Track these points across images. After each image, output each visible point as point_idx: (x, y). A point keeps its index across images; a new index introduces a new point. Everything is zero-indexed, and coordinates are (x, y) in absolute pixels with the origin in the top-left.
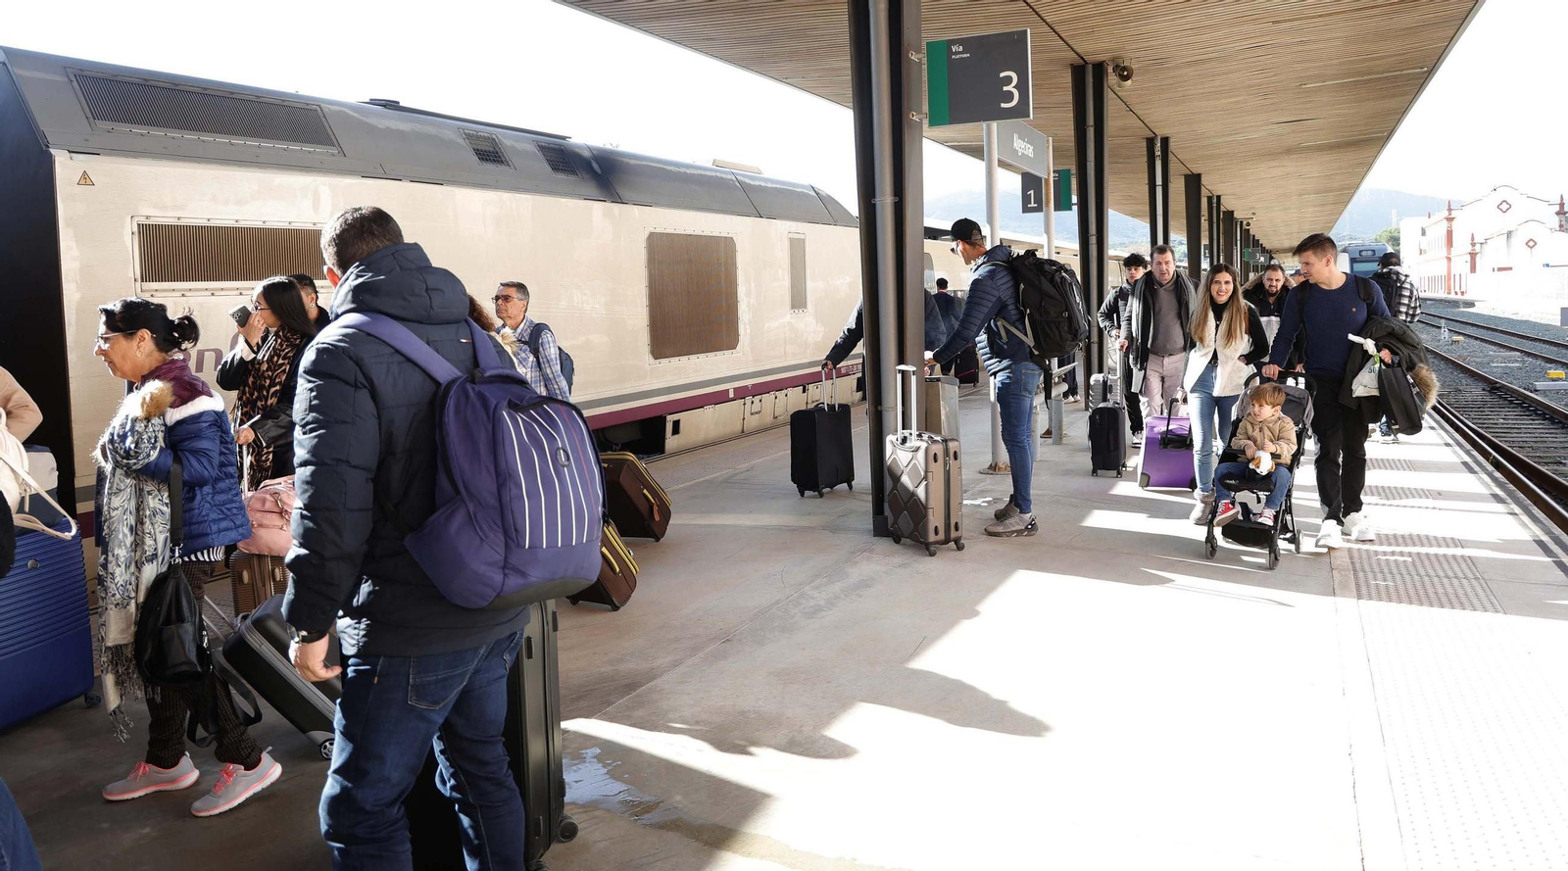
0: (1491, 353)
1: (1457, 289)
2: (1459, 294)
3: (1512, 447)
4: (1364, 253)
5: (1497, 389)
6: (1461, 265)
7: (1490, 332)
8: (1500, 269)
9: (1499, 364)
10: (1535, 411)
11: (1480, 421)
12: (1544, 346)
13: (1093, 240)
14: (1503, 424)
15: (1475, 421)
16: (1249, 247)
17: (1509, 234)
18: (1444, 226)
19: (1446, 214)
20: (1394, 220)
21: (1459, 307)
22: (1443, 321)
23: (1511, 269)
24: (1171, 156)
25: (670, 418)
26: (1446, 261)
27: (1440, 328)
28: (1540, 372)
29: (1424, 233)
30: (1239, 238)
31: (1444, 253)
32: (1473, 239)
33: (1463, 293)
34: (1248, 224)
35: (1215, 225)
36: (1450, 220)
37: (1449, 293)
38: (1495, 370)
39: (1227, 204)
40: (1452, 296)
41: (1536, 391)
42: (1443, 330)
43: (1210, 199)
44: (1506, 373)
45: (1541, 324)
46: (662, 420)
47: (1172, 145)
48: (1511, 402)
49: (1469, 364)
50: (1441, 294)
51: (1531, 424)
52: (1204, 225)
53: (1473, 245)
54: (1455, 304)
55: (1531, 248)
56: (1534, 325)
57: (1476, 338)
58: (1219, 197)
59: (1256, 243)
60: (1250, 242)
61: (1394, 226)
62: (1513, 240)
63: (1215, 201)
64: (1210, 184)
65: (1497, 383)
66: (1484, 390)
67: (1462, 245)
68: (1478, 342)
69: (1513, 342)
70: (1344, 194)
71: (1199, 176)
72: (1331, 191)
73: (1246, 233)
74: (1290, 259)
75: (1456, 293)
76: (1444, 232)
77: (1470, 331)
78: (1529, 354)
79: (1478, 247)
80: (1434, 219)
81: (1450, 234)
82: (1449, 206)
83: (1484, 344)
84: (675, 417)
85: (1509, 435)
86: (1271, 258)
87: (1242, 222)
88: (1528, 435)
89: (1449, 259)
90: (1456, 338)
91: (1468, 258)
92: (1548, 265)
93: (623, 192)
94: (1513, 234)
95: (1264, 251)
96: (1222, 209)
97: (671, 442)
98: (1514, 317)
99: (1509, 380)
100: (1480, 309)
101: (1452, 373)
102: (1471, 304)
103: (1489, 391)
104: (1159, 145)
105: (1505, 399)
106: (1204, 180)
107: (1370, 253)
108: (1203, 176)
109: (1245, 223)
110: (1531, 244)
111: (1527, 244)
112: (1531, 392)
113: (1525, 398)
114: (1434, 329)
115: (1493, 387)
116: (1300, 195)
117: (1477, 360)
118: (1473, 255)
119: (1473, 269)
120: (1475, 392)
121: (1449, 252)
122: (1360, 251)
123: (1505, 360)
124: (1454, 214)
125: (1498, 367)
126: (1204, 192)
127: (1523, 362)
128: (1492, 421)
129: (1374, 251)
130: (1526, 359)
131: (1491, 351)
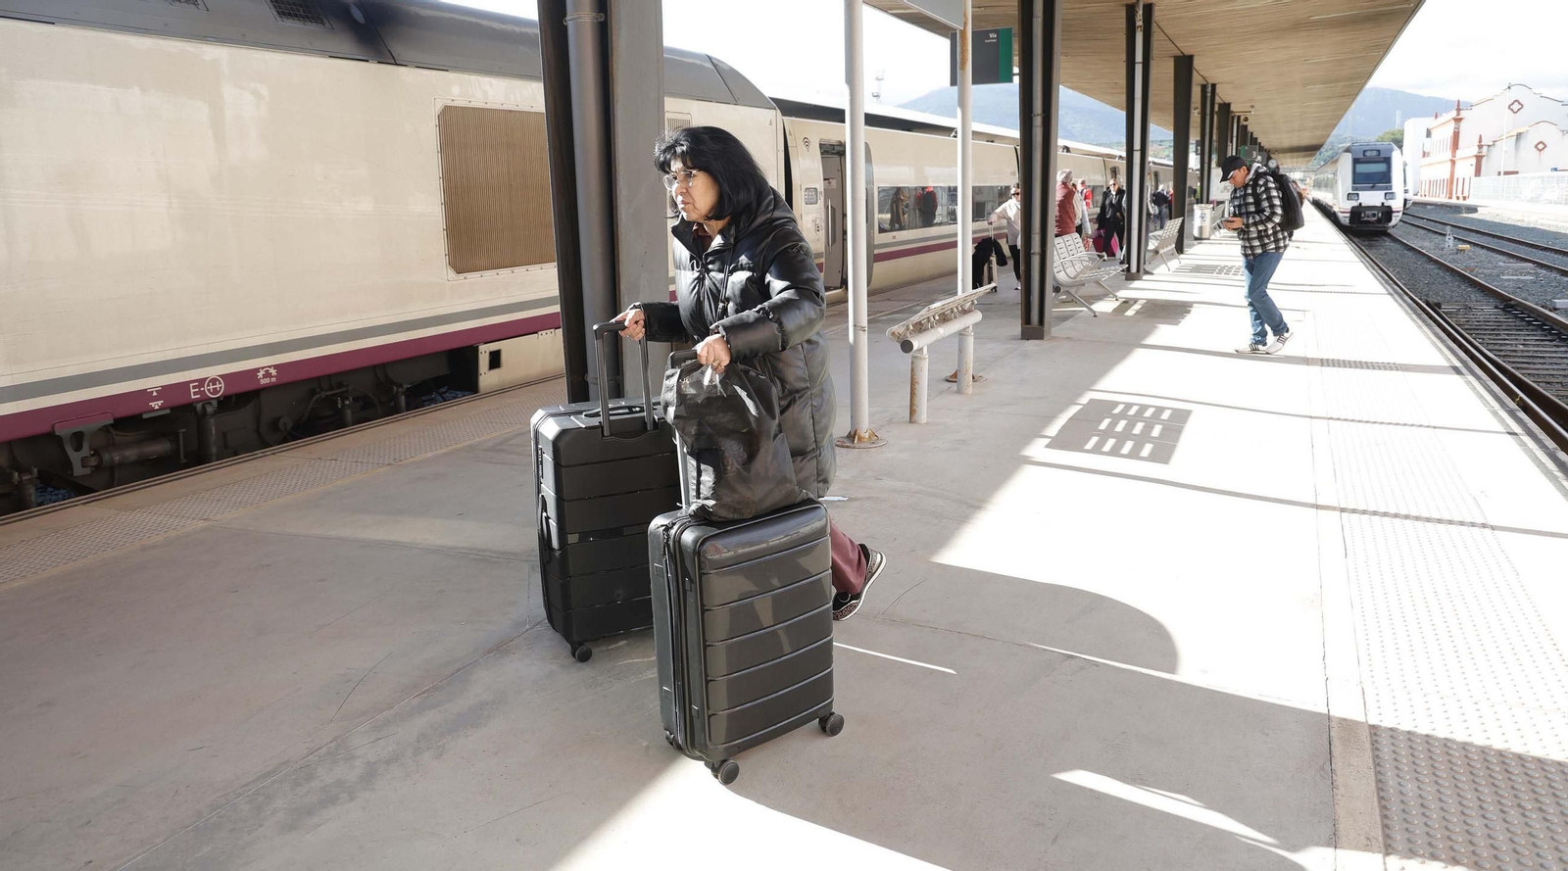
0: (1500, 263)
1: (1460, 194)
2: (1461, 198)
3: (1538, 383)
4: (1368, 154)
5: (1512, 306)
6: (1465, 169)
7: (1496, 240)
8: (1506, 173)
9: (1511, 277)
10: (1559, 335)
11: (1496, 347)
12: (1556, 256)
13: (1038, 121)
14: (1522, 351)
15: (1491, 347)
16: (1245, 144)
17: (1519, 136)
18: (1451, 128)
19: (1454, 114)
20: (1398, 121)
21: (1461, 213)
22: (1448, 227)
23: (1517, 173)
24: (1154, 25)
25: (485, 350)
26: (1450, 163)
27: (1445, 235)
28: (1556, 287)
29: (1429, 134)
30: (1235, 134)
31: (1448, 155)
32: (1480, 141)
33: (1464, 198)
34: (1246, 119)
35: (1208, 118)
36: (1458, 120)
37: (1450, 198)
38: (1506, 284)
39: (1224, 94)
40: (1454, 201)
41: (1555, 309)
42: (1447, 237)
43: (1204, 88)
44: (1521, 287)
45: (1549, 232)
46: (472, 352)
47: (1157, 15)
48: (1529, 323)
49: (1476, 276)
50: (1443, 199)
51: (1556, 352)
52: (1195, 116)
53: (1480, 147)
54: (1457, 209)
55: (1540, 150)
56: (1543, 233)
57: (1483, 247)
58: (1214, 86)
59: (1254, 141)
60: (1246, 138)
61: (1397, 127)
62: (1523, 143)
63: (1209, 91)
64: (1205, 69)
65: (1511, 299)
66: (1496, 307)
67: (1467, 149)
68: (1484, 251)
69: (1522, 251)
70: (1352, 81)
71: (1191, 57)
72: (1337, 81)
73: (1243, 130)
74: (1289, 160)
75: (1458, 198)
76: (1451, 133)
77: (1474, 238)
78: (1542, 266)
79: (1485, 149)
80: (1441, 120)
81: (1456, 135)
82: (1458, 105)
83: (1492, 254)
84: (494, 347)
85: (1531, 366)
86: (1269, 158)
87: (1239, 117)
88: (1555, 367)
89: (1453, 162)
90: (1462, 246)
91: (1474, 161)
92: (1556, 169)
93: (398, 49)
94: (1523, 136)
95: (1261, 149)
96: (1218, 100)
97: (487, 378)
98: (1519, 224)
99: (1523, 295)
100: (1482, 214)
101: (1459, 287)
102: (1473, 209)
103: (1503, 309)
104: (1141, 12)
105: (1522, 319)
106: (1196, 63)
107: (1374, 153)
108: (1195, 58)
109: (1242, 118)
110: (1541, 146)
111: (1536, 146)
112: (1550, 310)
113: (1546, 320)
114: (1436, 236)
115: (1507, 305)
116: (1304, 85)
117: (1485, 271)
118: (1479, 158)
119: (1478, 172)
120: (1486, 310)
121: (1454, 155)
122: (1365, 151)
123: (1516, 272)
124: (1463, 114)
125: (1509, 280)
126: (1197, 79)
127: (1537, 274)
128: (1509, 348)
129: (1379, 151)
130: (1539, 271)
131: (1501, 261)
